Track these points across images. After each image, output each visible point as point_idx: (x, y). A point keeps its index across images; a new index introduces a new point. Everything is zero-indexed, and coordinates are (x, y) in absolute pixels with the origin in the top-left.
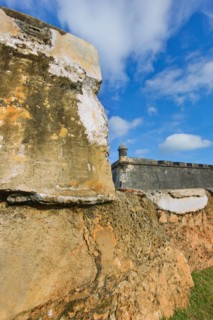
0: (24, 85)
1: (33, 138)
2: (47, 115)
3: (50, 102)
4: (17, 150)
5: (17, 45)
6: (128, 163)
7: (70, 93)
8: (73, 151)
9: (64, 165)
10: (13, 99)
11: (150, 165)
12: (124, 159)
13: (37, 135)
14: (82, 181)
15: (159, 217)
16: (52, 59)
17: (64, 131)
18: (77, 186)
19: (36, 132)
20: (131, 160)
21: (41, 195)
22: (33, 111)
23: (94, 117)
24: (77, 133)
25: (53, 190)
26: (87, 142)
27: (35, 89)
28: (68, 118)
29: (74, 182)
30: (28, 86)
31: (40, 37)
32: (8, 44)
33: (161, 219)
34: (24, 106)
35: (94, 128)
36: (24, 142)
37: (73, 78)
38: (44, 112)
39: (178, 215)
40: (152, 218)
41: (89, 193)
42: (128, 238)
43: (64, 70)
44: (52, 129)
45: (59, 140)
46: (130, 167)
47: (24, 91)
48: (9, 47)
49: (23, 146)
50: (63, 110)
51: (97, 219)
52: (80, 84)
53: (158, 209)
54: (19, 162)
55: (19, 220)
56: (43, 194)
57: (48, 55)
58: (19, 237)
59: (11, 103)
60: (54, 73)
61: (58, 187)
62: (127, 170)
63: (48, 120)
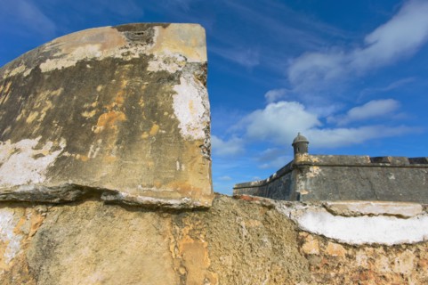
0: (124, 90)
1: (125, 139)
2: (140, 113)
3: (145, 100)
4: (111, 151)
5: (123, 55)
6: (310, 164)
7: (167, 87)
8: (162, 148)
9: (151, 164)
10: (114, 104)
11: (355, 166)
12: (303, 158)
13: (129, 136)
14: (166, 182)
15: (301, 242)
16: (152, 56)
17: (155, 127)
18: (160, 186)
19: (128, 133)
20: (315, 159)
21: (123, 194)
22: (129, 112)
23: (191, 107)
24: (168, 129)
25: (134, 190)
26: (179, 137)
27: (133, 90)
28: (161, 114)
29: (158, 182)
30: (127, 89)
31: (142, 39)
32: (117, 56)
33: (305, 247)
34: (121, 109)
35: (190, 120)
36: (118, 143)
37: (171, 69)
38: (139, 111)
39: (346, 245)
40: (284, 242)
41: (173, 195)
42: (228, 260)
43: (162, 64)
44: (144, 127)
45: (149, 138)
46: (315, 170)
47: (123, 95)
48: (117, 59)
49: (116, 147)
50: (156, 106)
51: (187, 229)
52: (179, 74)
53: (298, 230)
54: (110, 163)
55: (109, 218)
56: (125, 194)
57: (148, 54)
58: (107, 235)
59: (112, 109)
60: (152, 70)
61: (140, 186)
62: (310, 175)
63: (141, 119)
